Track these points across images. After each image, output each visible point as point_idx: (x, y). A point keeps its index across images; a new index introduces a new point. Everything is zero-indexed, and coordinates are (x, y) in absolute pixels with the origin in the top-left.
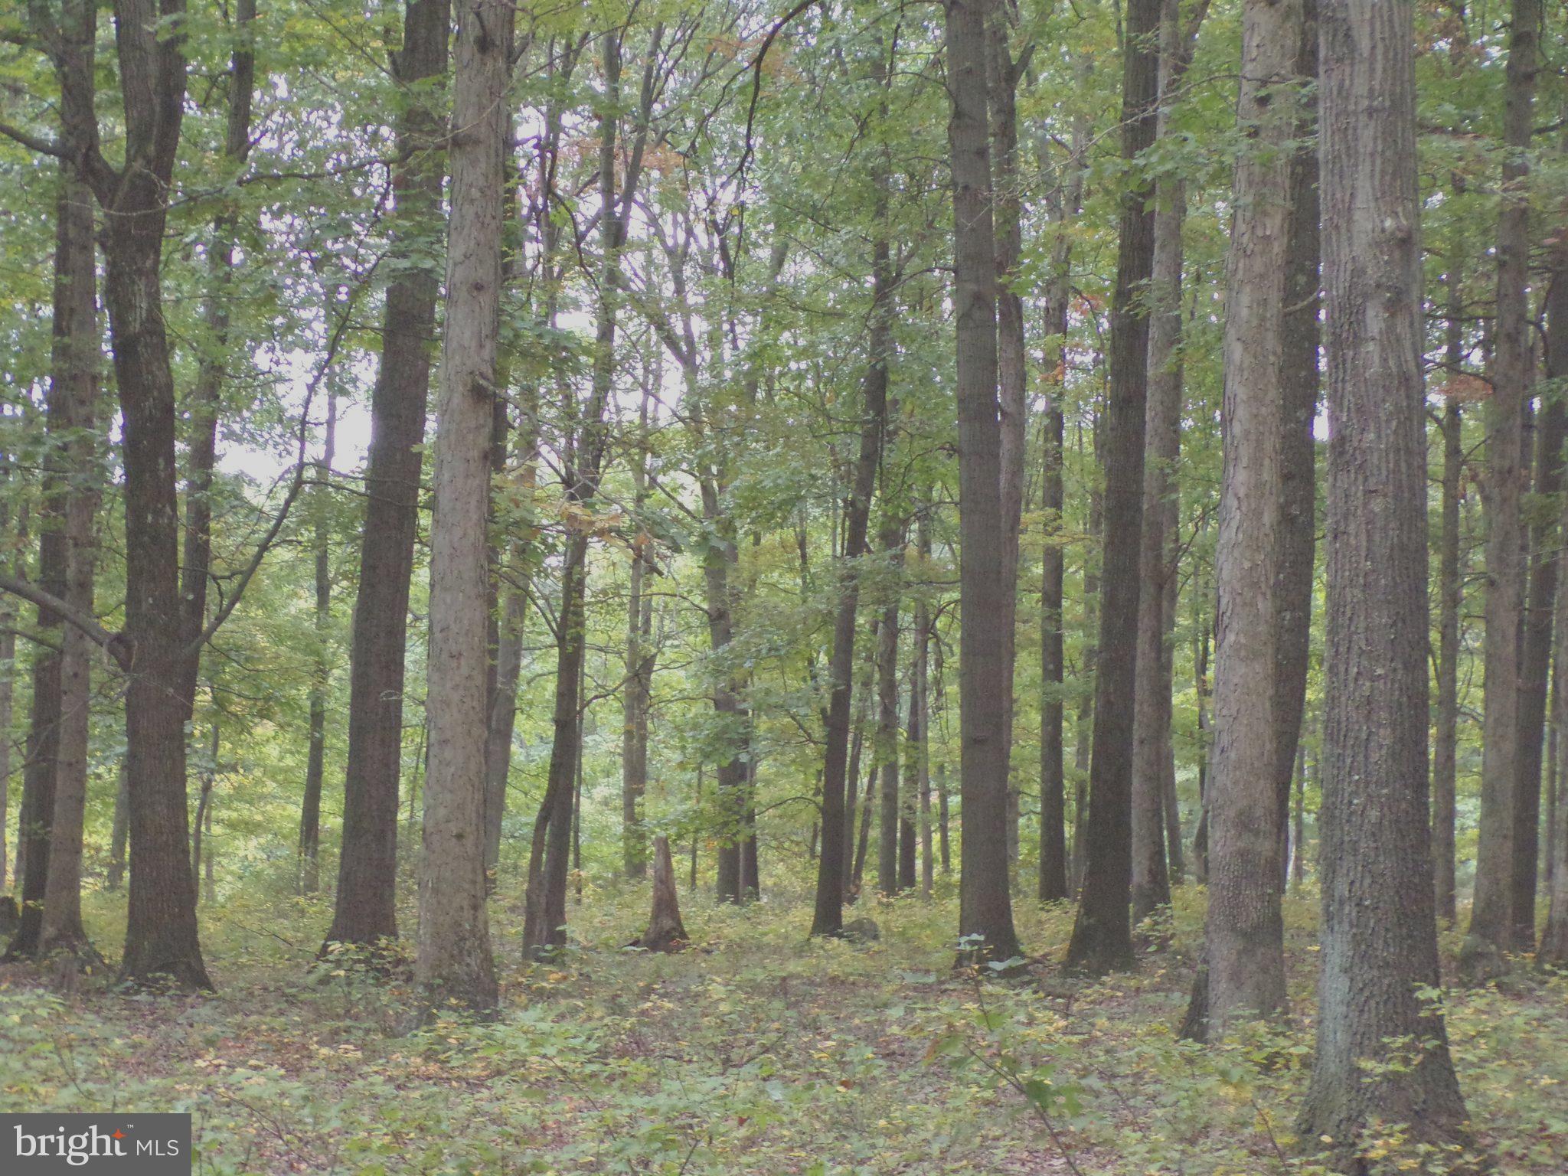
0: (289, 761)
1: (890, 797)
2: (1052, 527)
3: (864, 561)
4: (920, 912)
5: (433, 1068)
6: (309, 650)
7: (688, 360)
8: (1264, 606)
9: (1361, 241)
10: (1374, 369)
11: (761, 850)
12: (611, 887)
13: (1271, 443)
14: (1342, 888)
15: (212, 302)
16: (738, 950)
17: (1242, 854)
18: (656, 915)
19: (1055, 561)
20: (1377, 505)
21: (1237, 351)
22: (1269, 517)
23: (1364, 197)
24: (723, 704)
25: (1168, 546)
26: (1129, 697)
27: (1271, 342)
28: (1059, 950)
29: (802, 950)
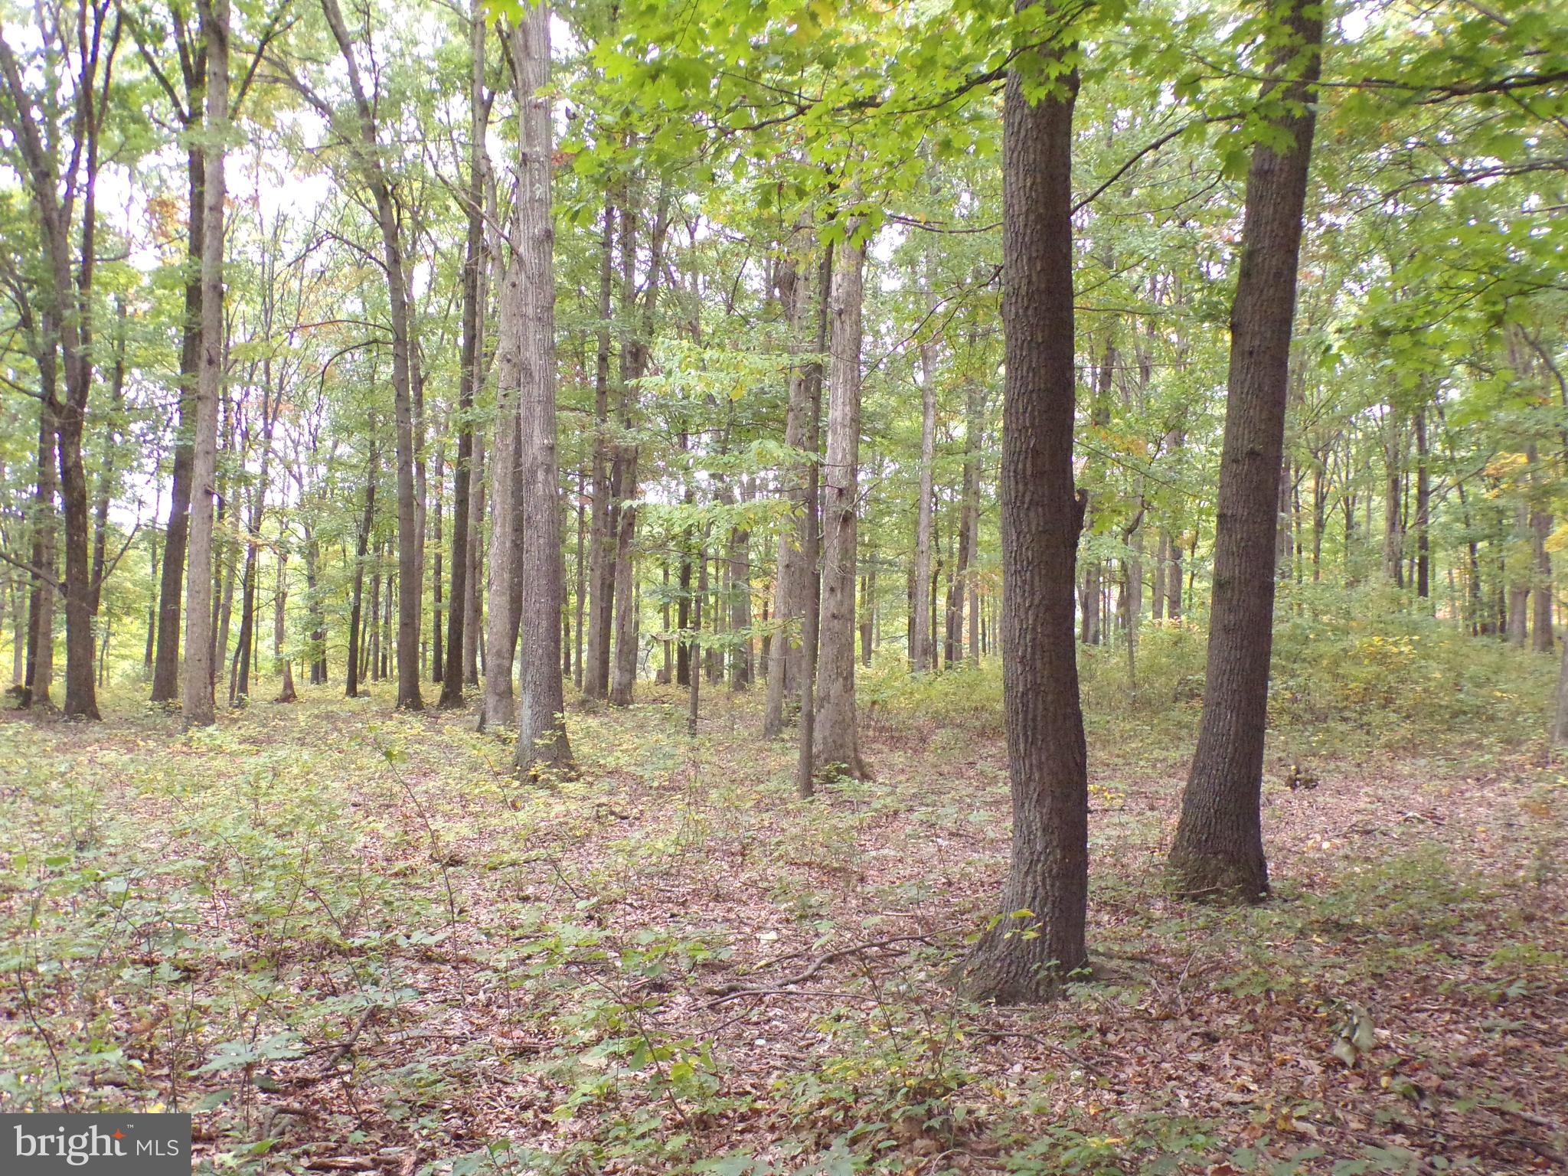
0: (141, 632)
1: (376, 645)
2: (438, 546)
3: (366, 557)
4: (387, 687)
5: (185, 749)
6: (147, 589)
7: (299, 480)
8: (506, 576)
9: (536, 447)
10: (541, 493)
11: (328, 664)
12: (269, 679)
13: (509, 518)
14: (529, 678)
15: (106, 455)
16: (316, 702)
17: (499, 666)
18: (285, 688)
19: (439, 558)
20: (541, 541)
21: (497, 485)
22: (508, 544)
23: (537, 432)
24: (313, 610)
25: (477, 554)
26: (462, 609)
27: (509, 482)
28: (437, 700)
29: (341, 702)
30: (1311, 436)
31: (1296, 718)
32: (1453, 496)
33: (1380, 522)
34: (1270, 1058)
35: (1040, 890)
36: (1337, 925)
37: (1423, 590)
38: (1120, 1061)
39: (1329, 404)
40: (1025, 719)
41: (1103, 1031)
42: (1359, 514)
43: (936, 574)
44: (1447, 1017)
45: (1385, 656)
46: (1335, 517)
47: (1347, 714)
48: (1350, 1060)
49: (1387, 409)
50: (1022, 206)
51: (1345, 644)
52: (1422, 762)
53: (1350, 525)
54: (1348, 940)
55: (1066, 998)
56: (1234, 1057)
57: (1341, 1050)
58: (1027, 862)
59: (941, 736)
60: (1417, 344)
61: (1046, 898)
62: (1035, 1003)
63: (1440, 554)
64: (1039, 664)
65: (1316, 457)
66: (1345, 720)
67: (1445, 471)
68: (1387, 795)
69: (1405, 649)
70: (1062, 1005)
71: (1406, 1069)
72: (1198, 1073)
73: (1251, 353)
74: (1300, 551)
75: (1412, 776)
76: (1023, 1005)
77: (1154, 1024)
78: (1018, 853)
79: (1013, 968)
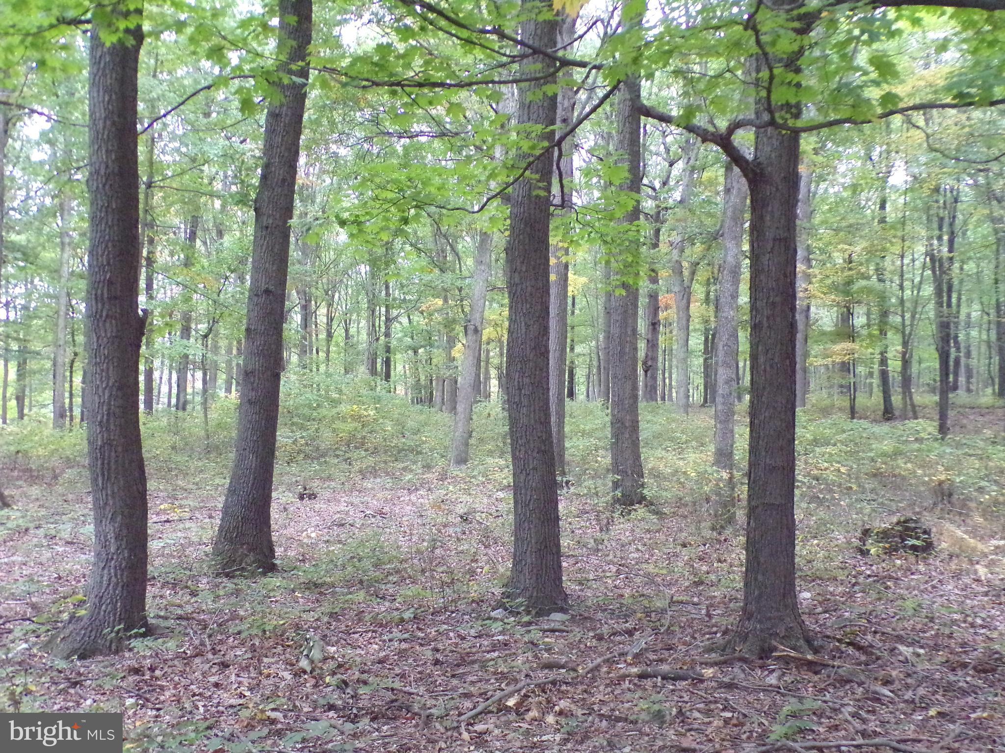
30: (325, 280)
31: (307, 457)
32: (404, 320)
33: (364, 336)
34: (261, 674)
35: (114, 579)
36: (316, 585)
37: (388, 376)
38: (162, 688)
39: (335, 262)
40: (103, 464)
41: (152, 669)
42: (353, 331)
43: (73, 362)
44: (370, 635)
45: (360, 417)
46: (339, 333)
47: (337, 453)
48: (308, 669)
49: (368, 268)
50: (101, 113)
51: (338, 410)
52: (378, 480)
53: (347, 337)
54: (321, 593)
55: (131, 650)
56: (238, 675)
57: (304, 663)
58: (104, 560)
59: (69, 474)
60: (360, 231)
61: (117, 584)
62: (109, 655)
63: (398, 356)
64: (112, 427)
65: (327, 294)
66: (337, 456)
67: (400, 307)
68: (356, 501)
69: (372, 413)
70: (127, 655)
71: (342, 670)
72: (213, 689)
73: (267, 227)
74: (317, 353)
75: (373, 489)
76: (100, 658)
77: (186, 659)
78: (98, 555)
79: (93, 633)
